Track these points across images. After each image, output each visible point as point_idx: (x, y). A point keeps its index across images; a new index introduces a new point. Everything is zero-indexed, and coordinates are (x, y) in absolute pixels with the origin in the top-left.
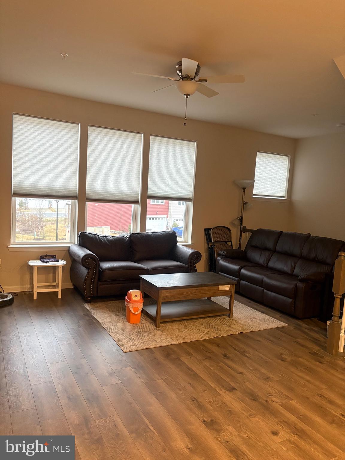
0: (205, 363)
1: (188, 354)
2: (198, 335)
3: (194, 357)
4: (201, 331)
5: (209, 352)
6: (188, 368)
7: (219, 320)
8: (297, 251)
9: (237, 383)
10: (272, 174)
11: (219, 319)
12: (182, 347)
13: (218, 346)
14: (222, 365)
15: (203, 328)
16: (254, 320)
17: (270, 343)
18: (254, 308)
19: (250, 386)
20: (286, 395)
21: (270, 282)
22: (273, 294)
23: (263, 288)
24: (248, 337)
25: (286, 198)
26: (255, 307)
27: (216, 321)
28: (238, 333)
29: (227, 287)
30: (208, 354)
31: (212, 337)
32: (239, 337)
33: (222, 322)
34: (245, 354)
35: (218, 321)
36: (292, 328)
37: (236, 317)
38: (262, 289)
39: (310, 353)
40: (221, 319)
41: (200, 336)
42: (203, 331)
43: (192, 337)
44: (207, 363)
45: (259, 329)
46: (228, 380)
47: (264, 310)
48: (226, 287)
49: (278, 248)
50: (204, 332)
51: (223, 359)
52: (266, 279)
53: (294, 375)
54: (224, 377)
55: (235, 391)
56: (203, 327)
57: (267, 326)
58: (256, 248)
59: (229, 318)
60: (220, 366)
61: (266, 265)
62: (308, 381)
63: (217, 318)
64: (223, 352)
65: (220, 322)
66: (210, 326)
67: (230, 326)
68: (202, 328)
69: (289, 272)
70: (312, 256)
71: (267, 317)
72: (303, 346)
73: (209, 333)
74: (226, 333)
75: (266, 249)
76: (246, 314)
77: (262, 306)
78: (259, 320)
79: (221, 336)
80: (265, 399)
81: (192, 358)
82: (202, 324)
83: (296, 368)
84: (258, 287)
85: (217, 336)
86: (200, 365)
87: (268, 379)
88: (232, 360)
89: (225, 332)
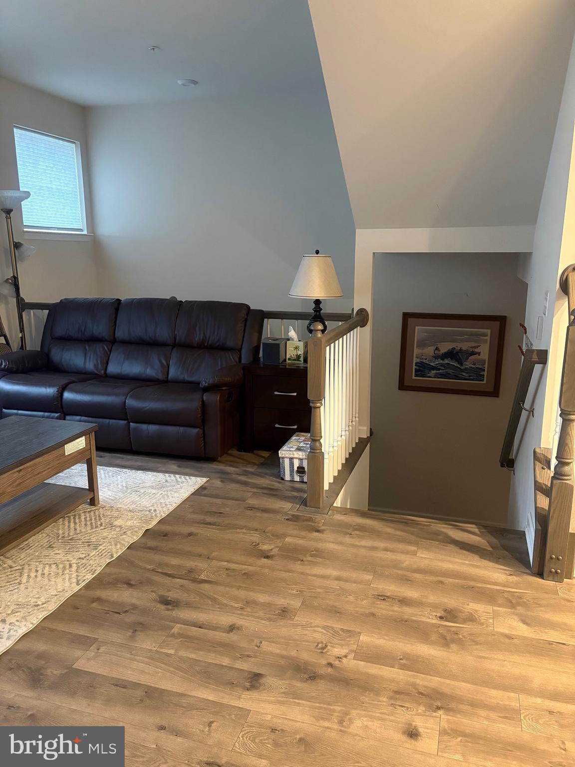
0: (144, 646)
1: (85, 642)
2: (64, 579)
3: (105, 643)
4: (61, 566)
5: (126, 612)
6: (117, 685)
7: (77, 521)
8: (163, 333)
9: (248, 656)
10: (51, 181)
11: (74, 519)
12: (52, 630)
13: (129, 584)
14: (180, 628)
15: (59, 554)
16: (142, 491)
17: (213, 529)
18: (121, 466)
19: (275, 649)
20: (342, 630)
21: (144, 406)
22: (153, 428)
23: (125, 420)
24: (166, 535)
25: (85, 232)
26: (118, 462)
27: (72, 525)
28: (140, 534)
29: (80, 443)
30: (129, 618)
31: (99, 570)
32: (151, 543)
33: (89, 523)
34: (197, 577)
35: (75, 523)
36: (217, 483)
37: (105, 498)
38: (123, 423)
39: (288, 519)
40: (80, 515)
41: (70, 578)
42: (67, 563)
43: (55, 593)
44: (146, 643)
45: (171, 509)
46: (226, 661)
47: (139, 464)
48: (78, 443)
49: (120, 334)
50: (71, 566)
51: (169, 612)
52: (131, 402)
53: (310, 577)
54: (211, 658)
55: (263, 681)
56: (57, 552)
57: (176, 495)
58: (67, 340)
59: (93, 508)
60: (180, 635)
61: (103, 372)
62: (338, 579)
63: (69, 517)
64: (154, 595)
65: (83, 523)
66: (69, 542)
67: (112, 525)
68: (58, 556)
69: (161, 376)
70: (196, 339)
71: (161, 477)
72: (265, 511)
73: (84, 561)
74: (119, 546)
75: (94, 340)
76: (118, 484)
77: (129, 457)
78: (152, 487)
79: (115, 556)
80: (324, 662)
81: (102, 649)
82: (49, 547)
83: (299, 562)
84: (112, 421)
85: (108, 561)
86: (138, 658)
87: (285, 612)
88: (189, 605)
89: (116, 545)
